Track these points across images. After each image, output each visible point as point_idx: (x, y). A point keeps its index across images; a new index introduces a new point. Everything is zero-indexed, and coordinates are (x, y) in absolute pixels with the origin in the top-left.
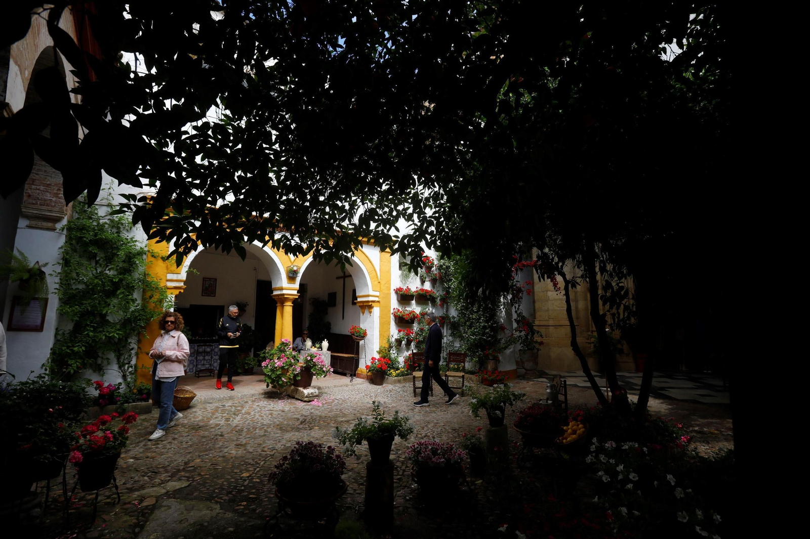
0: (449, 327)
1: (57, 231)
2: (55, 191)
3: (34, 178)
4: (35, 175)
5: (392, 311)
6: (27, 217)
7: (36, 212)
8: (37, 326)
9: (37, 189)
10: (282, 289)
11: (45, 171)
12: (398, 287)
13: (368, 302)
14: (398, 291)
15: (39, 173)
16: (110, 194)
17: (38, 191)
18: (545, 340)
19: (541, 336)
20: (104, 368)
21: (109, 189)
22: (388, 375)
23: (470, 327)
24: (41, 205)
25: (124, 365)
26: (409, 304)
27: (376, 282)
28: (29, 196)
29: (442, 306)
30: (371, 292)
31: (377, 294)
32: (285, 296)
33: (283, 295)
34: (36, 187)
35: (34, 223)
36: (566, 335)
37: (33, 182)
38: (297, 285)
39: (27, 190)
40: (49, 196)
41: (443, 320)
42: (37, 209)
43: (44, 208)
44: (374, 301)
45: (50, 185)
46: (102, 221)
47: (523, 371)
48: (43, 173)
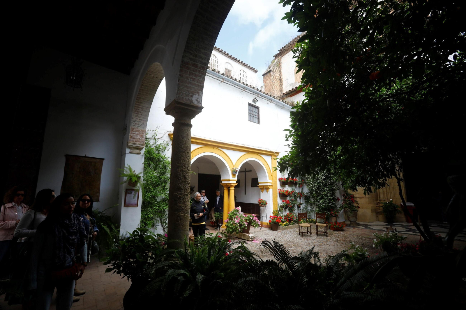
1: (142, 154)
2: (141, 134)
3: (133, 128)
4: (134, 126)
6: (130, 148)
8: (135, 204)
10: (230, 180)
11: (138, 124)
12: (280, 177)
13: (267, 186)
14: (280, 180)
15: (136, 125)
17: (135, 134)
18: (360, 205)
19: (358, 203)
20: (155, 225)
21: (156, 130)
22: (280, 225)
23: (321, 199)
24: (136, 141)
25: (164, 223)
26: (285, 186)
28: (131, 137)
29: (299, 187)
31: (271, 181)
32: (232, 184)
33: (231, 184)
34: (134, 132)
35: (132, 151)
36: (366, 202)
37: (133, 130)
38: (236, 179)
39: (130, 134)
40: (139, 136)
41: (301, 194)
42: (134, 144)
43: (137, 143)
44: (270, 186)
45: (139, 131)
46: (152, 147)
47: (349, 223)
48: (137, 125)
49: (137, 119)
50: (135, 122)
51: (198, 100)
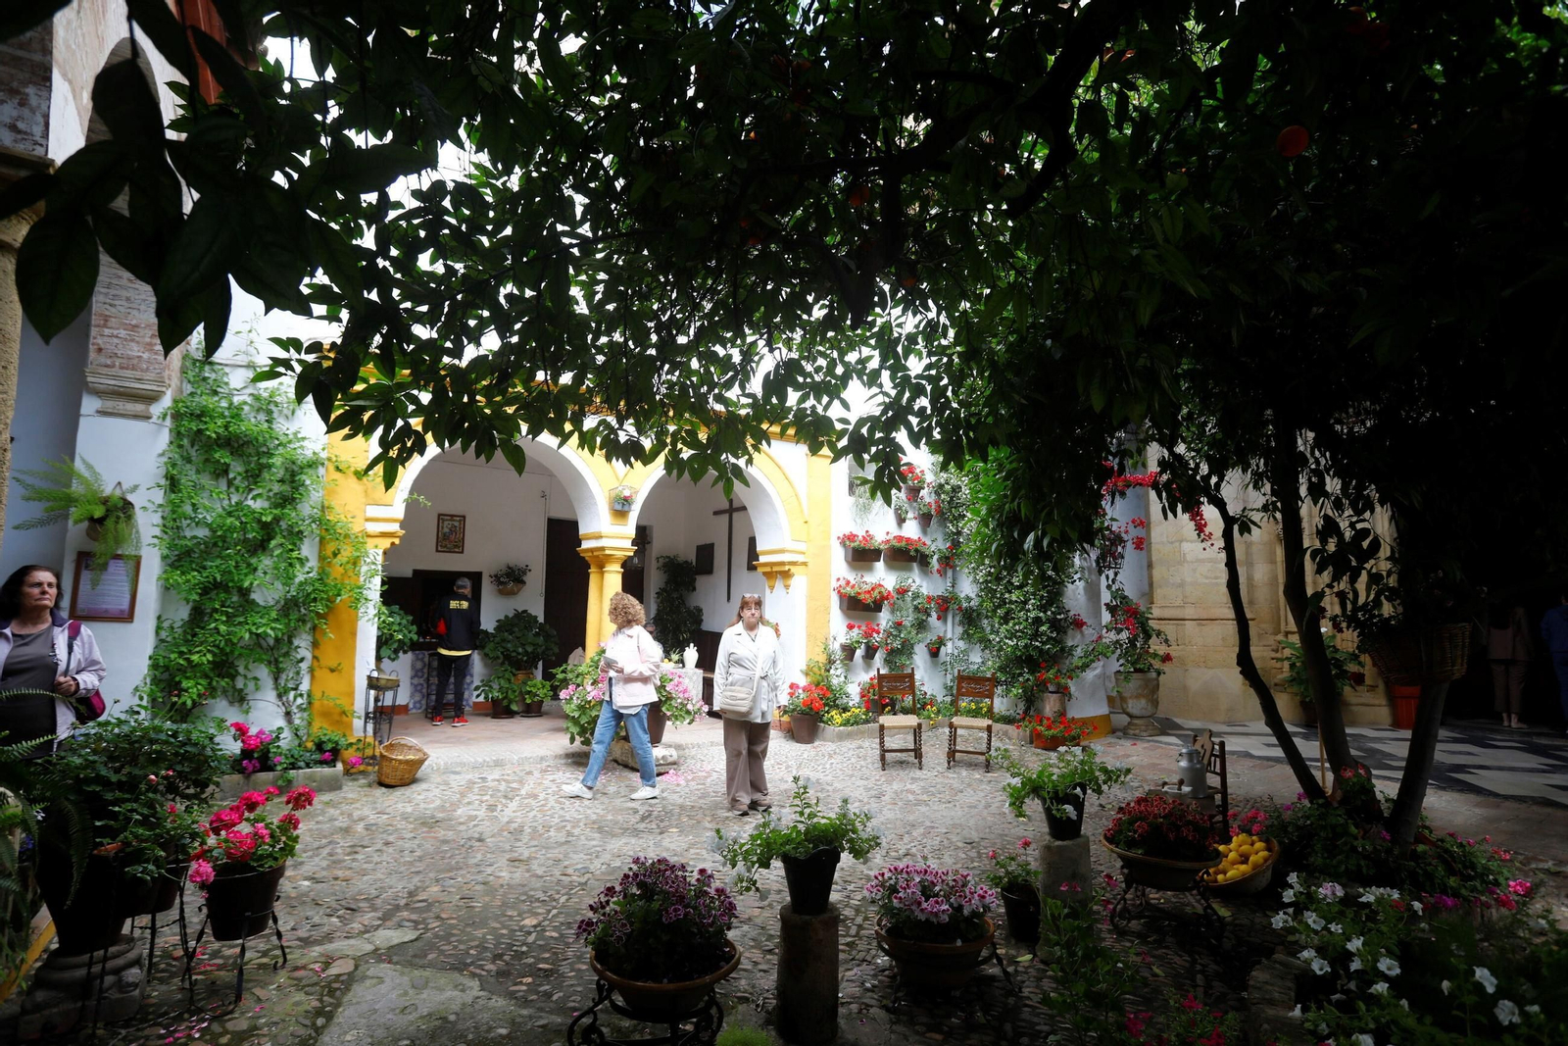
0: (958, 619)
1: (154, 419)
2: (148, 340)
3: (107, 313)
5: (834, 584)
6: (98, 393)
7: (113, 382)
8: (122, 611)
9: (112, 336)
10: (599, 537)
11: (128, 299)
12: (847, 532)
13: (782, 564)
14: (847, 541)
15: (116, 302)
16: (252, 342)
17: (116, 340)
18: (1174, 651)
19: (1166, 641)
20: (249, 697)
21: (250, 331)
22: (826, 723)
23: (1006, 619)
24: (122, 368)
25: (286, 691)
26: (870, 569)
27: (799, 522)
28: (100, 350)
29: (943, 573)
30: (788, 544)
31: (802, 547)
32: (607, 552)
33: (603, 549)
34: (111, 331)
35: (110, 404)
36: (1223, 639)
37: (106, 321)
38: (630, 529)
39: (95, 338)
40: (136, 349)
41: (945, 605)
42: (115, 377)
43: (128, 373)
44: (794, 563)
45: (136, 326)
47: (1124, 719)
48: (124, 303)
49: (120, 277)
50: (112, 292)
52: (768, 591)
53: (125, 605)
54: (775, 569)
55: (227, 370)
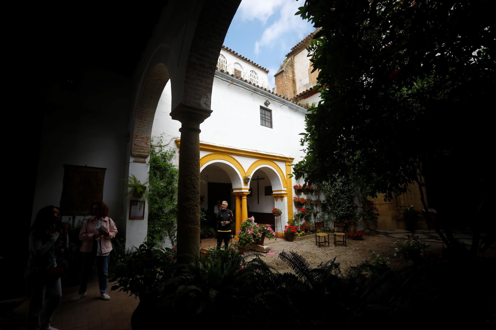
0: (321, 206)
1: (147, 163)
2: (146, 141)
3: (137, 135)
4: (137, 133)
5: (293, 199)
6: (134, 156)
7: (138, 153)
8: (141, 216)
9: (138, 141)
10: (241, 189)
12: (295, 185)
13: (282, 194)
14: (295, 187)
15: (139, 132)
16: (161, 140)
18: (379, 213)
19: (377, 210)
20: (163, 238)
21: (161, 137)
22: (296, 236)
23: (339, 206)
24: (140, 149)
25: (172, 236)
26: (300, 194)
27: (285, 183)
28: (135, 145)
29: (316, 195)
30: (283, 189)
31: (286, 189)
32: (244, 193)
34: (138, 139)
35: (136, 159)
36: (386, 209)
37: (137, 137)
38: (248, 187)
39: (134, 141)
40: (143, 144)
41: (318, 203)
42: (138, 152)
43: (141, 151)
44: (284, 194)
45: (143, 138)
46: (158, 155)
47: (368, 231)
48: (141, 132)
49: (141, 125)
50: (139, 129)
51: (206, 103)
52: (275, 201)
53: (142, 215)
54: (279, 195)
55: (155, 147)
